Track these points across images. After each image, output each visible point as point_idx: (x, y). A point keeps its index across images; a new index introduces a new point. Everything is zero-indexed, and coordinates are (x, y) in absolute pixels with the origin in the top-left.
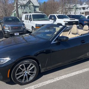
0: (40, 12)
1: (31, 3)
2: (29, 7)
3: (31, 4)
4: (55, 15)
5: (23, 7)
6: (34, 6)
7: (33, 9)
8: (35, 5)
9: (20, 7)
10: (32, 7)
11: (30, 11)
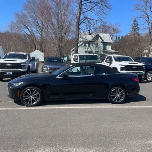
0: (113, 51)
1: (99, 38)
3: (100, 40)
4: (112, 56)
5: (87, 45)
6: (103, 42)
8: (105, 41)
9: (82, 44)
10: (101, 44)
11: (97, 50)
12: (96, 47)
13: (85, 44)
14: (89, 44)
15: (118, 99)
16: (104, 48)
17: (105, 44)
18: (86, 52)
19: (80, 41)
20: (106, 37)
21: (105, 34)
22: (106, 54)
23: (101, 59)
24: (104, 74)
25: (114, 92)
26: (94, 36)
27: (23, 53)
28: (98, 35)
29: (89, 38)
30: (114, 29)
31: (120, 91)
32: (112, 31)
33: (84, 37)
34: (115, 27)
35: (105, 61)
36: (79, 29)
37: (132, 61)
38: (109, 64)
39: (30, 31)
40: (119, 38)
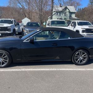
0: (76, 18)
1: (67, 9)
2: (65, 13)
3: (67, 11)
4: (76, 21)
5: (59, 14)
6: (70, 12)
7: (69, 16)
9: (55, 13)
10: (68, 14)
11: (65, 17)
12: (65, 15)
13: (57, 13)
14: (60, 13)
15: (81, 61)
16: (70, 16)
17: (71, 13)
18: (58, 19)
19: (54, 12)
20: (72, 9)
21: (71, 6)
22: (71, 20)
23: (67, 24)
24: (69, 38)
25: (78, 54)
26: (63, 8)
27: (10, 19)
28: (66, 7)
29: (60, 9)
30: (77, 3)
31: (83, 54)
32: (76, 5)
33: (57, 8)
34: (78, 2)
35: (70, 25)
36: (53, 2)
37: (91, 25)
38: (73, 27)
39: (21, 5)
40: (80, 9)
